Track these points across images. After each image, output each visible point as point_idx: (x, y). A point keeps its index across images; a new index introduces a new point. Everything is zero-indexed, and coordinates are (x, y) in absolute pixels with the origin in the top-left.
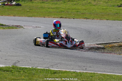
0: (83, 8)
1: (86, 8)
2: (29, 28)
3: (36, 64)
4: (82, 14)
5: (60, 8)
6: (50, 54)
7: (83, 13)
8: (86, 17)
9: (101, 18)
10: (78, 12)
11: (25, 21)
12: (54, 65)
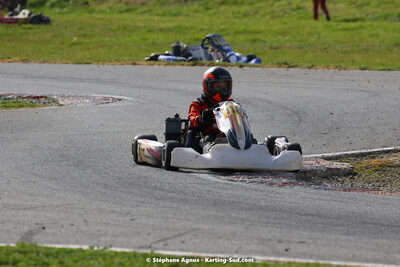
0: (275, 28)
1: (287, 26)
2: (79, 103)
3: (106, 235)
4: (271, 48)
5: (192, 29)
6: (156, 199)
7: (275, 45)
8: (284, 60)
9: (342, 61)
10: (255, 41)
11: (65, 79)
12: (171, 238)
